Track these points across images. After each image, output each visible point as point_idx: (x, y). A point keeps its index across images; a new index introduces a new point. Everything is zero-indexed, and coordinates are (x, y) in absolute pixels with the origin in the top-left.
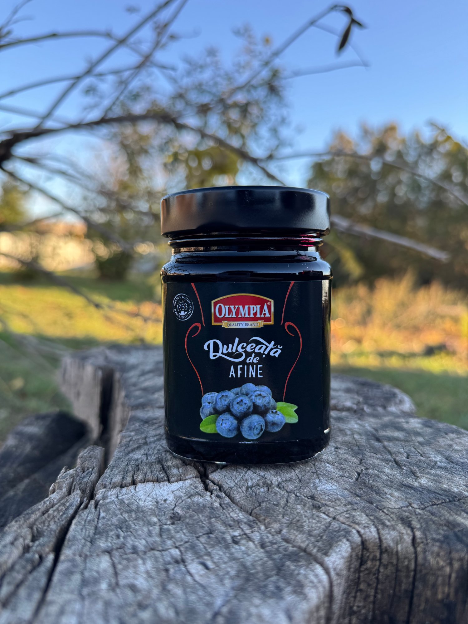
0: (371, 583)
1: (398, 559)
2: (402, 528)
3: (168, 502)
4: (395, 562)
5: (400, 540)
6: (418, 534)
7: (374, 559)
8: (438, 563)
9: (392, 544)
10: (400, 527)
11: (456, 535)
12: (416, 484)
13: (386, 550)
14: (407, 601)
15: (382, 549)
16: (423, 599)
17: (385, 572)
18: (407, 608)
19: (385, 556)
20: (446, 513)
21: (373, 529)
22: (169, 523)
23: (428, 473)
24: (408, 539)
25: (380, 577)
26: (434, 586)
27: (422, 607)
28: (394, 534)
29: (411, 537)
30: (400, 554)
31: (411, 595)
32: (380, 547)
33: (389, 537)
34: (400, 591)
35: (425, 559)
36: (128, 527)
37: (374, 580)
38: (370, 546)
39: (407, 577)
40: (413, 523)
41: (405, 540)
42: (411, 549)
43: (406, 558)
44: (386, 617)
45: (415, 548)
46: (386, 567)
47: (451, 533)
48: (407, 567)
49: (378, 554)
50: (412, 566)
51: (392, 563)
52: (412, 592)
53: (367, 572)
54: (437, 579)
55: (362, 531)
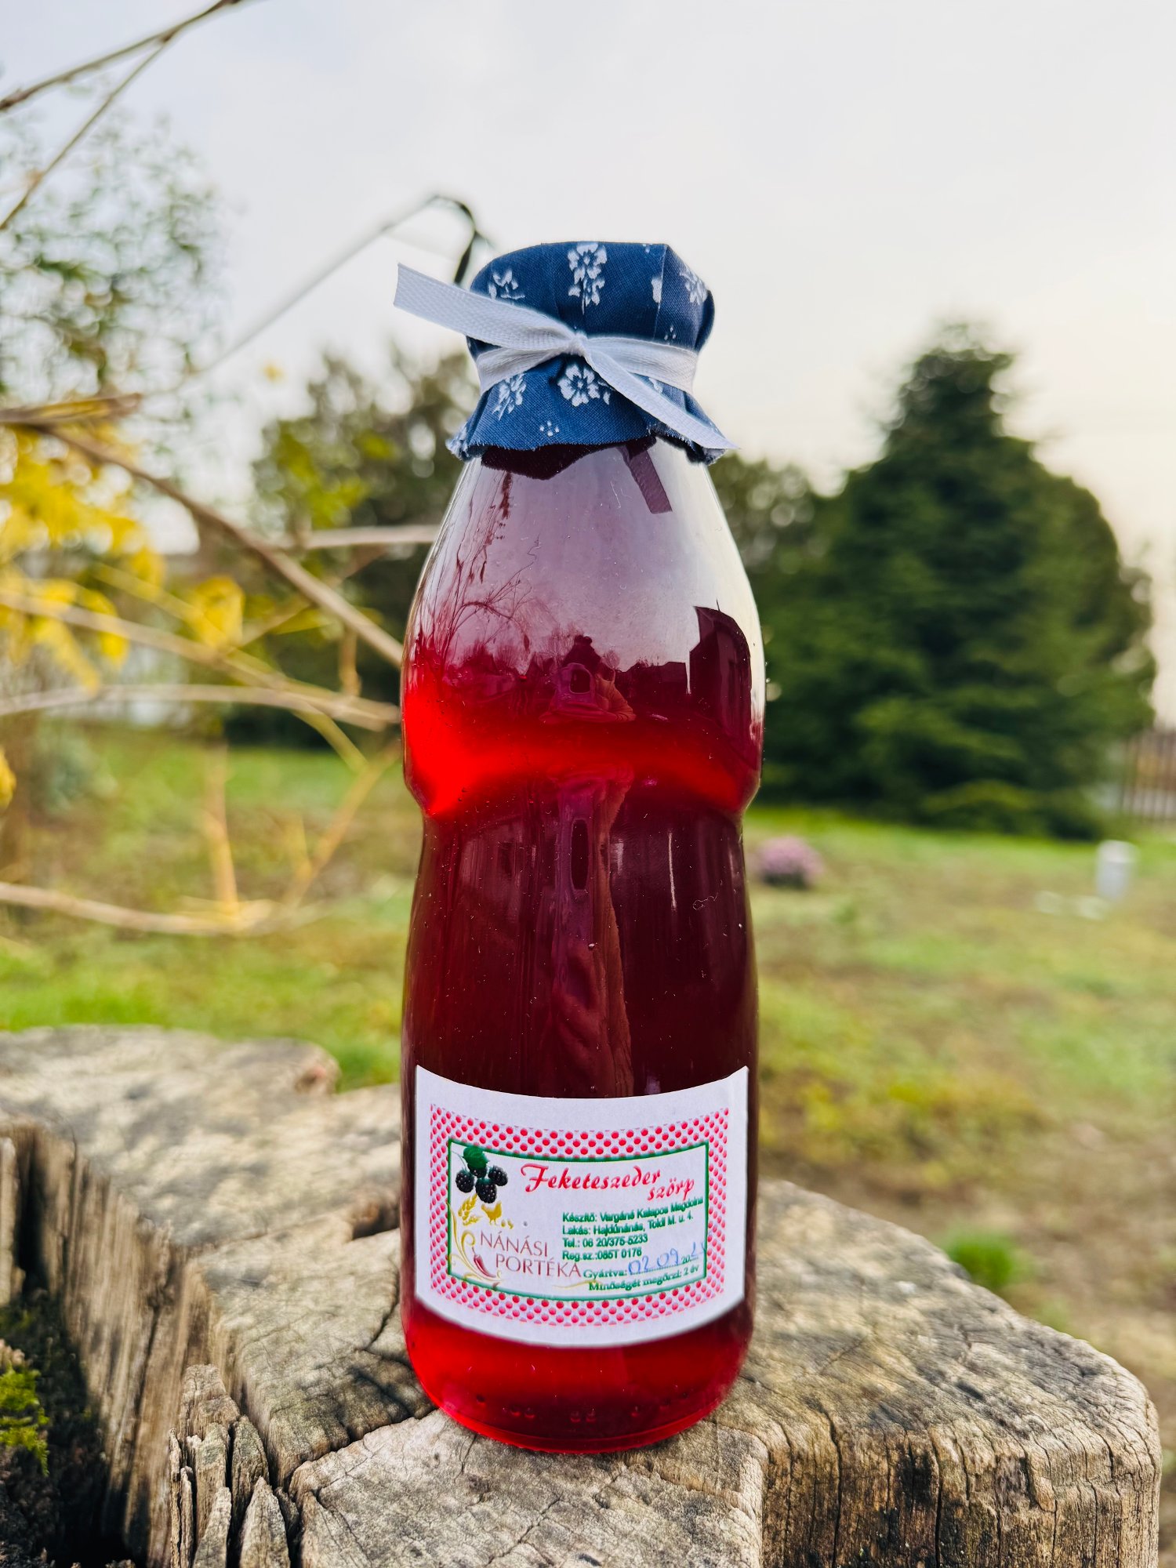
0: (782, 1510)
1: (816, 1466)
2: (813, 1416)
3: (443, 1459)
4: (812, 1471)
5: (815, 1436)
6: (836, 1420)
7: (784, 1473)
8: (870, 1458)
9: (806, 1447)
10: (810, 1415)
11: (883, 1410)
12: (792, 1329)
13: (799, 1457)
14: (832, 1527)
15: (795, 1457)
16: (853, 1516)
17: (799, 1490)
18: (832, 1535)
19: (798, 1466)
20: (854, 1374)
21: (777, 1428)
22: (476, 1500)
23: (799, 1302)
24: (827, 1434)
25: (792, 1499)
26: (868, 1494)
27: (853, 1529)
28: (805, 1428)
29: (829, 1428)
30: (818, 1459)
31: (835, 1515)
32: (790, 1455)
33: (801, 1436)
34: (820, 1514)
35: (853, 1458)
36: (419, 1530)
37: (785, 1505)
38: (777, 1457)
39: (831, 1489)
40: (823, 1402)
41: (822, 1434)
42: (832, 1446)
43: (827, 1461)
44: (803, 1557)
45: (837, 1444)
46: (798, 1482)
47: (877, 1409)
48: (831, 1474)
49: (788, 1466)
50: (837, 1472)
51: (808, 1474)
52: (839, 1510)
53: (775, 1496)
54: (872, 1484)
55: (764, 1436)
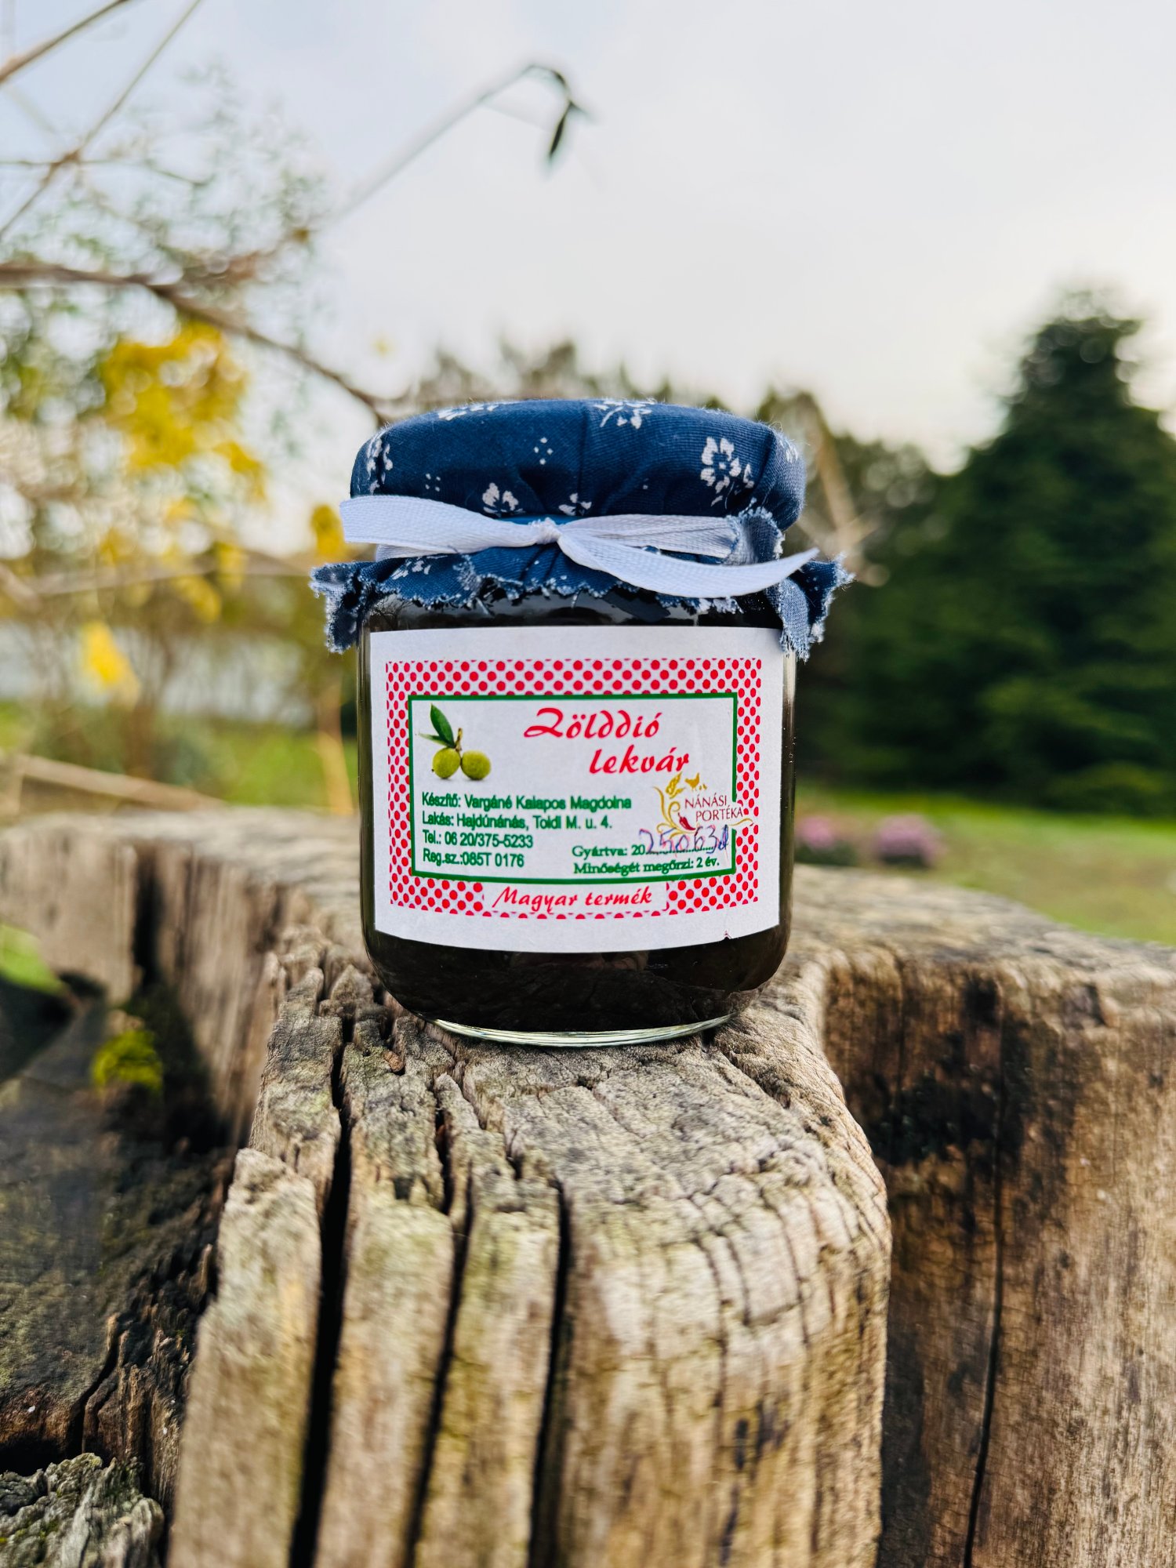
0: (845, 1030)
1: (879, 989)
2: (878, 950)
4: (875, 994)
5: (879, 964)
6: (902, 953)
7: (848, 993)
8: (934, 983)
10: (874, 950)
13: (863, 979)
14: (897, 1048)
15: (860, 979)
16: (918, 1038)
17: (863, 1012)
18: (897, 1057)
19: (861, 987)
20: (922, 937)
24: (890, 961)
25: (856, 1020)
26: (933, 1016)
27: (917, 1051)
29: (893, 959)
31: (901, 1037)
33: (865, 962)
34: (885, 1035)
35: (917, 980)
38: (842, 976)
39: (895, 1011)
41: (886, 963)
42: (895, 974)
43: (891, 985)
44: (869, 1080)
46: (862, 1004)
48: (895, 997)
49: (851, 986)
50: (900, 995)
51: (872, 997)
52: (903, 1032)
54: (935, 1006)
